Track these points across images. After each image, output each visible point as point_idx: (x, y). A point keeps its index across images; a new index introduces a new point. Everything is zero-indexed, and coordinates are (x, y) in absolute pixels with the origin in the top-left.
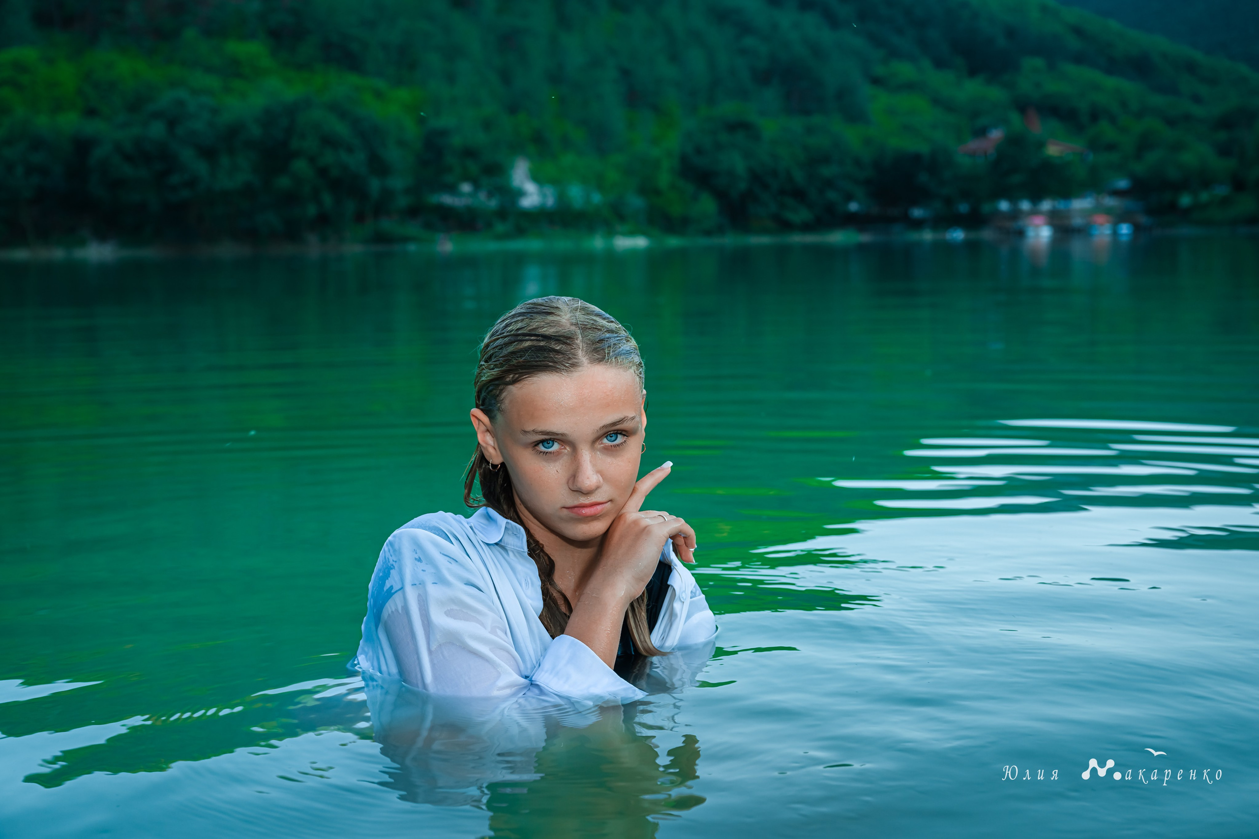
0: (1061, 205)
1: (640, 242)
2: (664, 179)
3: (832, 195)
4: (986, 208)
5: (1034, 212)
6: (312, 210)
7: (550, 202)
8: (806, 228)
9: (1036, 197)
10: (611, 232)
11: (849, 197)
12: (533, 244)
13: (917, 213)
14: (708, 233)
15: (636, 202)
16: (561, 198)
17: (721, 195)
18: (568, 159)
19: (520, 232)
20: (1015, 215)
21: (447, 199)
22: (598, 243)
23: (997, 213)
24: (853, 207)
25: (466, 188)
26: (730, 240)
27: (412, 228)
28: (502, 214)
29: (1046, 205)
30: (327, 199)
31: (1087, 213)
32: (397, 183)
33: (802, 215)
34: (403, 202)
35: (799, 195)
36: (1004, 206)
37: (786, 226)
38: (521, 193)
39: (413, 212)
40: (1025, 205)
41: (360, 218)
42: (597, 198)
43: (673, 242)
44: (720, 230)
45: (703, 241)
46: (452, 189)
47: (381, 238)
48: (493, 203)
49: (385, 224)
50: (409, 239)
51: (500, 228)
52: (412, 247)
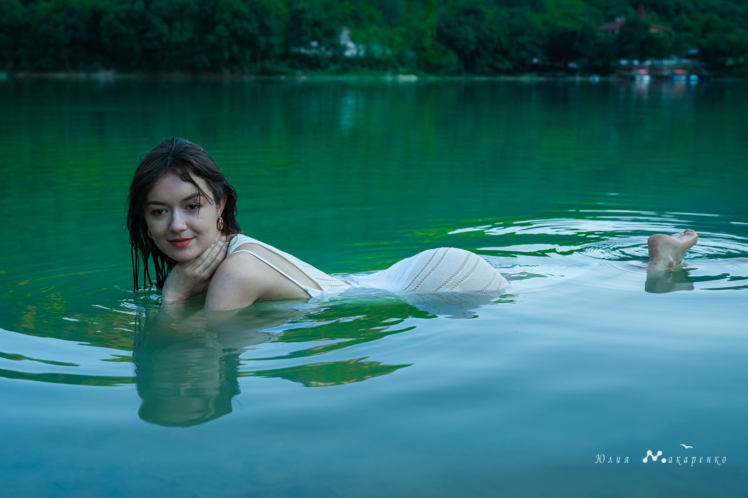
0: (657, 62)
1: (413, 78)
2: (428, 42)
3: (523, 54)
4: (613, 64)
5: (641, 67)
6: (227, 55)
7: (362, 53)
8: (508, 72)
9: (642, 59)
10: (396, 72)
11: (534, 55)
12: (351, 78)
13: (572, 65)
14: (452, 74)
15: (411, 55)
16: (368, 51)
17: (460, 52)
18: (373, 29)
19: (344, 71)
20: (630, 68)
21: (303, 51)
22: (388, 78)
23: (620, 67)
24: (535, 61)
25: (314, 44)
26: (464, 78)
27: (282, 67)
28: (334, 60)
29: (648, 63)
30: (235, 49)
31: (673, 68)
32: (275, 40)
33: (506, 65)
34: (278, 51)
35: (505, 53)
36: (624, 62)
37: (497, 71)
38: (345, 48)
39: (283, 57)
40: (636, 62)
41: (253, 60)
42: (389, 52)
43: (432, 78)
44: (459, 72)
45: (448, 78)
46: (306, 45)
47: (265, 72)
48: (330, 53)
49: (268, 64)
50: (280, 73)
51: (333, 68)
52: (283, 78)
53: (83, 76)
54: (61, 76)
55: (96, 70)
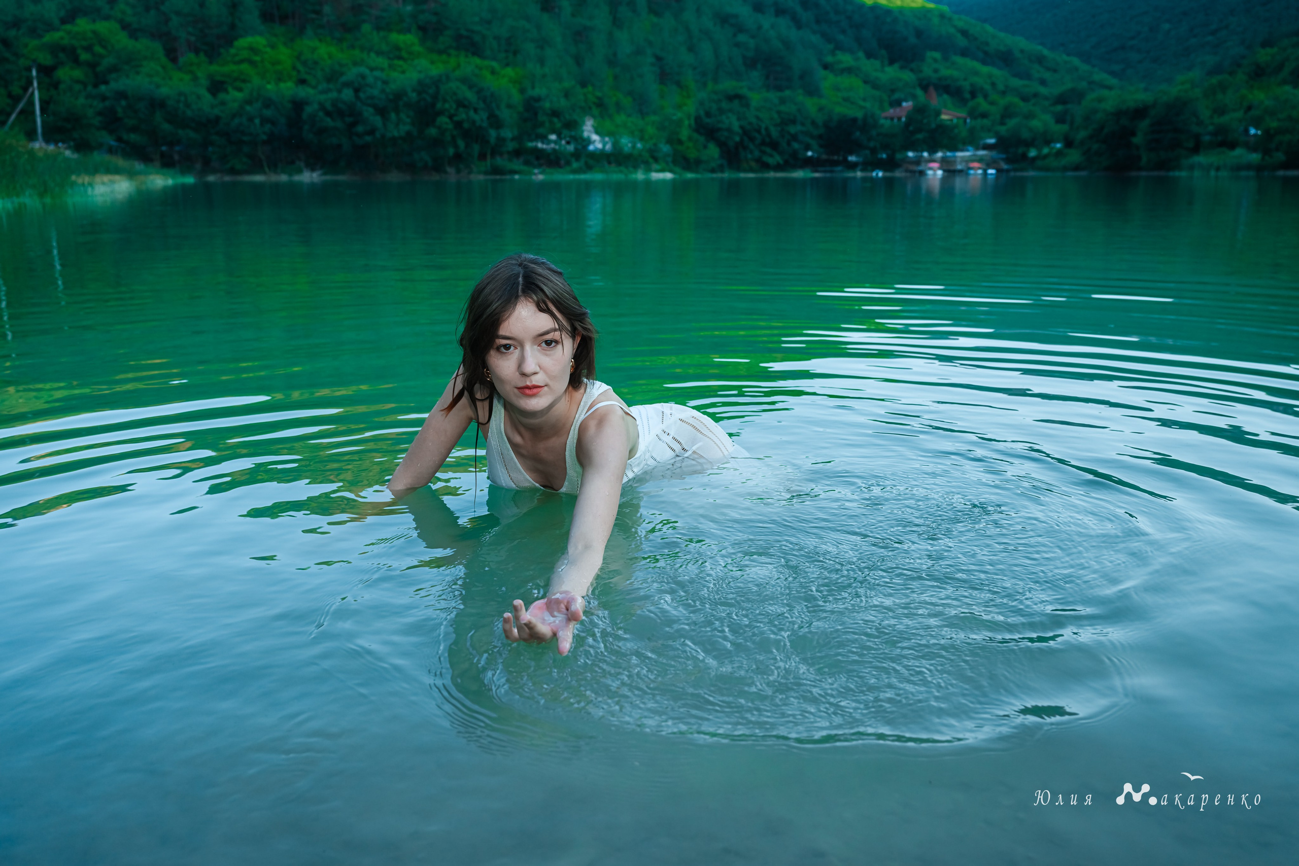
0: (949, 154)
1: (668, 176)
2: (685, 133)
3: (796, 145)
4: (898, 156)
5: (931, 159)
6: (451, 151)
7: (608, 147)
8: (778, 168)
9: (933, 150)
10: (649, 170)
11: (808, 148)
12: (597, 176)
13: (852, 158)
14: (713, 171)
15: (665, 148)
16: (615, 144)
17: (721, 145)
18: (621, 118)
19: (589, 168)
20: (918, 161)
21: (540, 145)
22: (640, 176)
23: (906, 160)
24: (810, 154)
25: (553, 137)
26: (726, 175)
27: (516, 165)
28: (577, 155)
29: (939, 155)
30: (461, 144)
31: (967, 161)
32: (507, 133)
33: (776, 159)
34: (511, 146)
35: (774, 145)
36: (910, 154)
37: (766, 166)
38: (589, 141)
39: (517, 153)
40: (925, 154)
41: (482, 157)
42: (639, 146)
43: (690, 175)
44: (721, 169)
45: (709, 176)
46: (544, 138)
47: (496, 171)
48: (571, 148)
49: (499, 161)
50: (515, 172)
51: (575, 165)
52: (517, 177)
53: (284, 178)
54: (258, 178)
55: (300, 171)
